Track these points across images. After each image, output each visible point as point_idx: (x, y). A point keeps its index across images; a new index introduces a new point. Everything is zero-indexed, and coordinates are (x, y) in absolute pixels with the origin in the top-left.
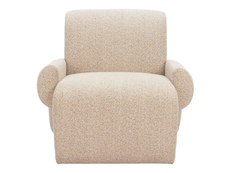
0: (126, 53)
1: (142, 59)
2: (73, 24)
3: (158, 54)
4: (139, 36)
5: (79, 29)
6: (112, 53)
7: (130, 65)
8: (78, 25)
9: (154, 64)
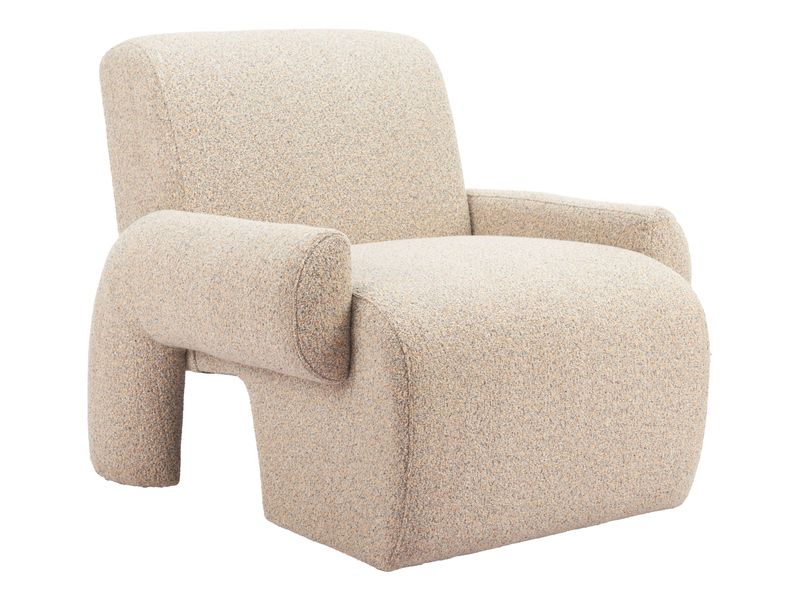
0: (368, 177)
1: (414, 194)
2: (189, 86)
3: (451, 173)
4: (392, 118)
5: (215, 103)
6: (329, 179)
7: (382, 216)
8: (209, 89)
9: (444, 205)
